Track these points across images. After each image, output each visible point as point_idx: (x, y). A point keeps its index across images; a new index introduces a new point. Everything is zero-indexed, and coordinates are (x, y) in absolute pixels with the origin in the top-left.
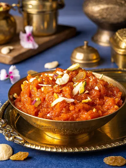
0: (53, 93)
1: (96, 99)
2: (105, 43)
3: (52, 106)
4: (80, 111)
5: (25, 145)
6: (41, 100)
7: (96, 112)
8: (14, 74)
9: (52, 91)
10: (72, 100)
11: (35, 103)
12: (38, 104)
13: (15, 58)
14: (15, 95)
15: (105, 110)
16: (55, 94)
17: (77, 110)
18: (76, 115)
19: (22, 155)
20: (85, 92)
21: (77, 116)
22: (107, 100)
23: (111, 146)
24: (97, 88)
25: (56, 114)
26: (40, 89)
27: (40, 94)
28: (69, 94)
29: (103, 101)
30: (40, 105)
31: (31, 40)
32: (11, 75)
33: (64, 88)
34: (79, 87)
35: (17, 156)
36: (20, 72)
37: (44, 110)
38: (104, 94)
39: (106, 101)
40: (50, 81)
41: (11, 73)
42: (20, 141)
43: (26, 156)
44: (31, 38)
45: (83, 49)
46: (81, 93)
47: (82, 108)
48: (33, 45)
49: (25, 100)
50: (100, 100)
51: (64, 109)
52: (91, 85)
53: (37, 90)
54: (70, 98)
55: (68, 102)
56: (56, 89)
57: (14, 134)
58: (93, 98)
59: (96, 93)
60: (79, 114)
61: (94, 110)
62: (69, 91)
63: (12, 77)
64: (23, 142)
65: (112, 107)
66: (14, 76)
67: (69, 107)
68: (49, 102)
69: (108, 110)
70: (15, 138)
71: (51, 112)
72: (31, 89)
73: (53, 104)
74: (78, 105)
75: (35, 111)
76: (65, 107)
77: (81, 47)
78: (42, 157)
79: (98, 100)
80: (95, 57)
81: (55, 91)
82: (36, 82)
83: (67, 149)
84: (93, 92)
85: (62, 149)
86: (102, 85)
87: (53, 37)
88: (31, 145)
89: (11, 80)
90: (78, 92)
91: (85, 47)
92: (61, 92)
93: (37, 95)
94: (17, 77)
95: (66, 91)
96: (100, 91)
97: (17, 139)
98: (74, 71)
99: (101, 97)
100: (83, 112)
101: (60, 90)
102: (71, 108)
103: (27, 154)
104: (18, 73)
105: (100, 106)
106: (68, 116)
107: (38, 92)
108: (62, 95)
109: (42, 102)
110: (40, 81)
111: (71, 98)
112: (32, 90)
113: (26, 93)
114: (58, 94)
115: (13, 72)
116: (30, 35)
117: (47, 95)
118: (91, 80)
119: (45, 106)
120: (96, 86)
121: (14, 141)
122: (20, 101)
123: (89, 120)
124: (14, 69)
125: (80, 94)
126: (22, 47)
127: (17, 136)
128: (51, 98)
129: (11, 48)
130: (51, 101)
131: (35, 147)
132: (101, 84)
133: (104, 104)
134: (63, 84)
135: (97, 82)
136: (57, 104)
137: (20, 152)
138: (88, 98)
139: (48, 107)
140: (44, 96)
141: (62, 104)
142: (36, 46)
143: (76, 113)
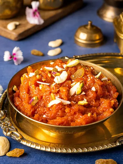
0: (50, 93)
1: (92, 101)
2: (109, 19)
3: (48, 107)
4: (75, 113)
5: (21, 142)
6: (38, 99)
7: (90, 116)
8: (17, 56)
9: (49, 90)
10: (69, 102)
11: (32, 102)
12: (35, 102)
13: (20, 35)
14: (15, 88)
15: (100, 112)
16: (52, 94)
17: (72, 113)
18: (71, 117)
19: (17, 152)
20: (81, 93)
21: (72, 119)
22: (103, 102)
23: (103, 148)
24: (93, 89)
25: (52, 115)
26: (38, 87)
27: (38, 92)
28: (66, 96)
29: (99, 103)
30: (37, 103)
31: (37, 16)
32: (15, 56)
33: (61, 89)
34: (76, 88)
35: (13, 154)
36: (23, 54)
37: (41, 110)
38: (101, 95)
39: (101, 102)
40: (48, 78)
41: (14, 54)
42: (17, 138)
43: (21, 153)
44: (37, 13)
45: (87, 29)
46: (78, 93)
47: (77, 110)
48: (39, 21)
49: (23, 96)
50: (96, 102)
51: (60, 111)
52: (89, 85)
53: (35, 88)
54: (66, 100)
55: (64, 104)
56: (54, 89)
57: (12, 128)
58: (89, 99)
59: (92, 95)
60: (74, 117)
61: (89, 115)
62: (65, 93)
63: (15, 59)
64: (19, 138)
65: (108, 110)
66: (17, 57)
67: (65, 109)
68: (46, 102)
69: (103, 113)
70: (12, 133)
71: (47, 113)
72: (29, 85)
73: (50, 105)
74: (74, 108)
75: (32, 111)
76: (61, 109)
77: (85, 26)
78: (37, 154)
79: (95, 101)
80: (98, 38)
81: (53, 91)
82: (34, 79)
83: (61, 150)
84: (89, 93)
85: (56, 149)
86: (100, 86)
87: (59, 11)
88: (27, 142)
89: (15, 61)
90: (75, 93)
91: (89, 27)
92: (58, 92)
93: (35, 93)
94: (20, 59)
95: (63, 92)
96: (96, 92)
97: (14, 135)
98: (72, 67)
99: (97, 98)
100: (78, 115)
101: (57, 90)
102: (67, 110)
103: (23, 151)
104: (22, 55)
105: (95, 108)
106: (63, 120)
107: (36, 90)
108: (58, 96)
109: (39, 101)
110: (39, 78)
111: (68, 100)
112: (30, 87)
113: (24, 89)
114: (55, 94)
115: (16, 54)
116: (36, 11)
117: (45, 94)
118: (89, 80)
119: (42, 105)
120: (93, 86)
121: (11, 137)
122: (19, 96)
123: (83, 126)
124: (18, 50)
125: (77, 95)
126: (28, 23)
127: (14, 131)
128: (49, 97)
129: (17, 23)
130: (48, 100)
131: (31, 145)
132: (99, 84)
133: (100, 105)
134: (61, 82)
135: (94, 82)
136: (53, 105)
137: (16, 149)
138: (85, 99)
139: (45, 106)
140: (42, 95)
141: (58, 106)
142: (42, 22)
143: (71, 115)
